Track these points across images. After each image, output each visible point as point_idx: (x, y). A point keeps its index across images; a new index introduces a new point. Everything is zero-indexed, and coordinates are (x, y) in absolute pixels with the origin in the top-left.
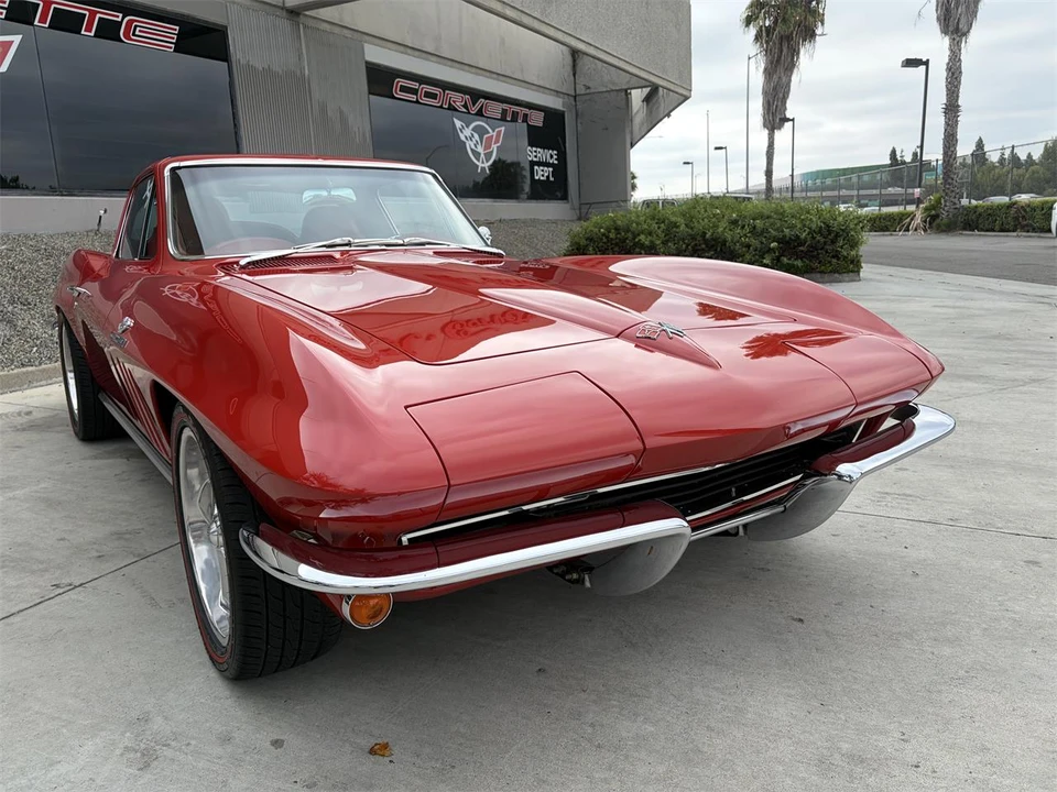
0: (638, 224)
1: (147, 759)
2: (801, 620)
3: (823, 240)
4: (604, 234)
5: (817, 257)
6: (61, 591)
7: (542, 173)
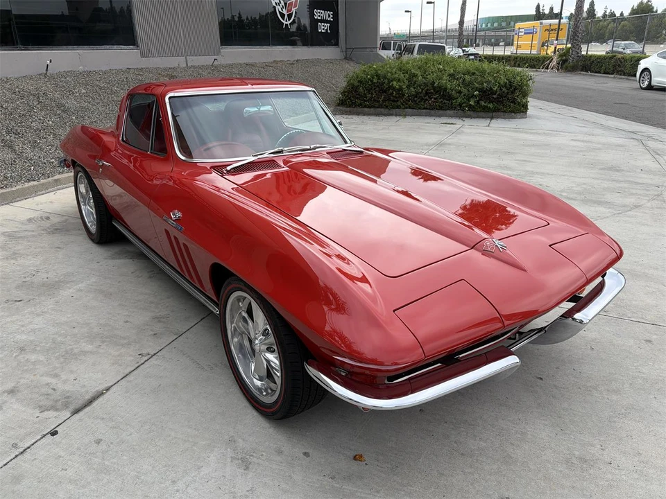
0: (392, 74)
1: (246, 465)
2: (541, 379)
3: (506, 91)
4: (369, 79)
5: (502, 102)
6: (146, 358)
7: (323, 27)
